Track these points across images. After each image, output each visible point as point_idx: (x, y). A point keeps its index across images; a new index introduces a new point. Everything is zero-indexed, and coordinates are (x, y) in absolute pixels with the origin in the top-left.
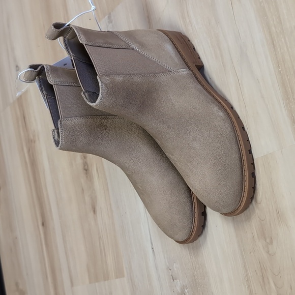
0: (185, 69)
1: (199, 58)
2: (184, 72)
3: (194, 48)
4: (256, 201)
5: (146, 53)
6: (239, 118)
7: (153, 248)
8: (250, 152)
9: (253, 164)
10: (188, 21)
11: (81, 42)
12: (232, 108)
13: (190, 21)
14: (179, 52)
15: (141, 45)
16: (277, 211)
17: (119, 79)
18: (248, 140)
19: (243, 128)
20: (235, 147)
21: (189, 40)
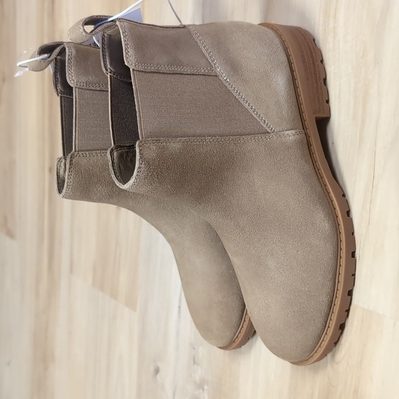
0: (293, 132)
1: (328, 101)
2: (291, 136)
3: (325, 80)
4: (333, 356)
5: (236, 88)
6: (353, 234)
7: (180, 307)
8: (350, 293)
9: (348, 311)
10: (331, 26)
11: (126, 64)
12: (348, 213)
13: (334, 27)
14: (295, 88)
15: (234, 67)
16: (356, 391)
17: (175, 146)
18: (354, 275)
19: (353, 255)
20: (329, 284)
21: (322, 61)
